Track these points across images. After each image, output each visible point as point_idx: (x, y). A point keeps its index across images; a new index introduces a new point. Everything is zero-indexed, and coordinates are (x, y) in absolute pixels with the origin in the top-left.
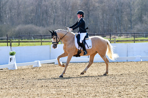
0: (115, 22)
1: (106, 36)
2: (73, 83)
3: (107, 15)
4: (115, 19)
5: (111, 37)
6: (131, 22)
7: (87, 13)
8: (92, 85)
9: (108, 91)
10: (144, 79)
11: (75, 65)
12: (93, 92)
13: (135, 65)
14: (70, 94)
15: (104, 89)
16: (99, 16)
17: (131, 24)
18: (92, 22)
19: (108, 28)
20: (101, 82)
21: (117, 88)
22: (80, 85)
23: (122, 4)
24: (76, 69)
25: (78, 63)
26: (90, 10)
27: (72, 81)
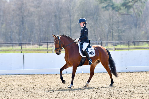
0: (53, 29)
1: (43, 44)
3: (43, 21)
4: (53, 25)
5: (48, 46)
6: (70, 29)
7: (22, 19)
16: (35, 23)
17: (71, 32)
18: (27, 29)
19: (44, 36)
23: (60, 9)
24: (9, 82)
25: (12, 76)
26: (25, 16)
27: (4, 96)
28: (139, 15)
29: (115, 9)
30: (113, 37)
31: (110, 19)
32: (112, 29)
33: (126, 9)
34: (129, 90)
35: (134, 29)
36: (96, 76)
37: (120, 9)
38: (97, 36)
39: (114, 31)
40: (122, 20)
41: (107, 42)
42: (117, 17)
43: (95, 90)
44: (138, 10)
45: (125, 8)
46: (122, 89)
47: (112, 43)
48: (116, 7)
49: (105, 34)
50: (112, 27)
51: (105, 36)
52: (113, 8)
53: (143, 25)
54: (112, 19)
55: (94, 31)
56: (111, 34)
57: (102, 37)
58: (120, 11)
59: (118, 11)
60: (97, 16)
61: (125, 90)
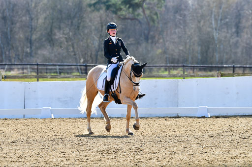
6: (31, 43)
13: (40, 126)
17: (31, 47)
28: (153, 21)
29: (111, 9)
31: (102, 26)
33: (131, 10)
34: (135, 146)
35: (144, 45)
36: (76, 124)
37: (121, 9)
38: (77, 56)
40: (123, 28)
43: (75, 147)
44: (151, 12)
45: (129, 7)
46: (122, 146)
48: (114, 4)
49: (93, 53)
51: (93, 56)
52: (108, 7)
53: (159, 39)
54: (104, 27)
55: (73, 47)
57: (86, 58)
58: (119, 13)
59: (115, 13)
60: (78, 20)
61: (127, 148)
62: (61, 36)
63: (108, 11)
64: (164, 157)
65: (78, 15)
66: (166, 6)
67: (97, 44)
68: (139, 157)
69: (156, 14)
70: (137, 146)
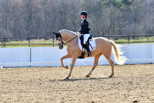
0: (59, 25)
1: (49, 39)
2: (14, 88)
3: (49, 17)
4: (58, 21)
5: (54, 40)
6: (75, 25)
7: (29, 15)
8: (35, 91)
9: (51, 96)
10: (88, 84)
11: (16, 69)
12: (35, 98)
13: (79, 70)
14: (11, 101)
15: (46, 95)
16: (42, 19)
17: (75, 27)
18: (34, 24)
19: (51, 31)
20: (43, 88)
21: (60, 94)
22: (21, 91)
23: (65, 6)
24: (17, 74)
25: (20, 68)
26: (32, 12)
27: (13, 87)
28: (139, 11)
29: (116, 6)
30: (114, 32)
31: (112, 15)
32: (113, 24)
34: (128, 81)
35: (134, 24)
36: (98, 68)
37: (121, 6)
38: (99, 31)
39: (115, 27)
40: (123, 16)
41: (108, 36)
42: (118, 13)
43: (97, 82)
44: (137, 7)
45: (126, 5)
46: (122, 80)
47: (113, 37)
48: (117, 3)
49: (107, 29)
50: (113, 22)
51: (107, 31)
52: (115, 5)
53: (142, 21)
54: (113, 15)
55: (97, 27)
56: (113, 29)
57: (104, 32)
58: (120, 8)
59: (119, 8)
60: (99, 12)
61: (124, 81)
62: (90, 20)
63: (115, 7)
64: (144, 86)
65: (99, 9)
66: (145, 3)
67: (109, 24)
68: (130, 87)
69: (140, 7)
70: (129, 80)
